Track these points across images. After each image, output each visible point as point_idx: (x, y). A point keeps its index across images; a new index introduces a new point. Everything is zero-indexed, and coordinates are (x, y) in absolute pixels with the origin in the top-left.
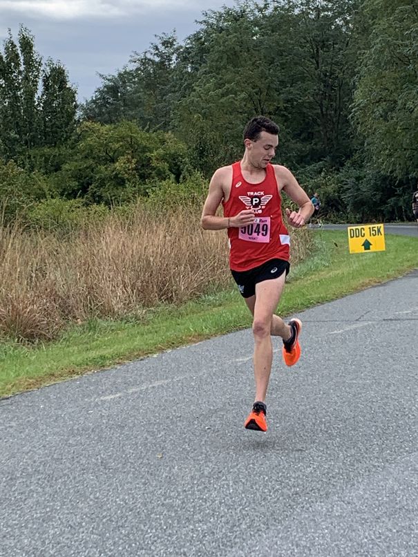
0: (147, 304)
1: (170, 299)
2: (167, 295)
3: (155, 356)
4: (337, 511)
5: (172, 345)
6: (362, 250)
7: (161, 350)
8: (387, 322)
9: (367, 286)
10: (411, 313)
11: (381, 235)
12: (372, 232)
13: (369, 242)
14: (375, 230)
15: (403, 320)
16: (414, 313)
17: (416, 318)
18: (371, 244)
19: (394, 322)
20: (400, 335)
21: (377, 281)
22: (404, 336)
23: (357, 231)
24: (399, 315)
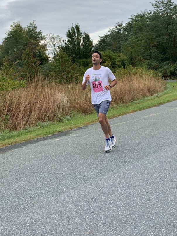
0: (117, 104)
1: (124, 102)
2: (123, 101)
3: (121, 116)
4: (172, 150)
5: (125, 114)
7: (123, 115)
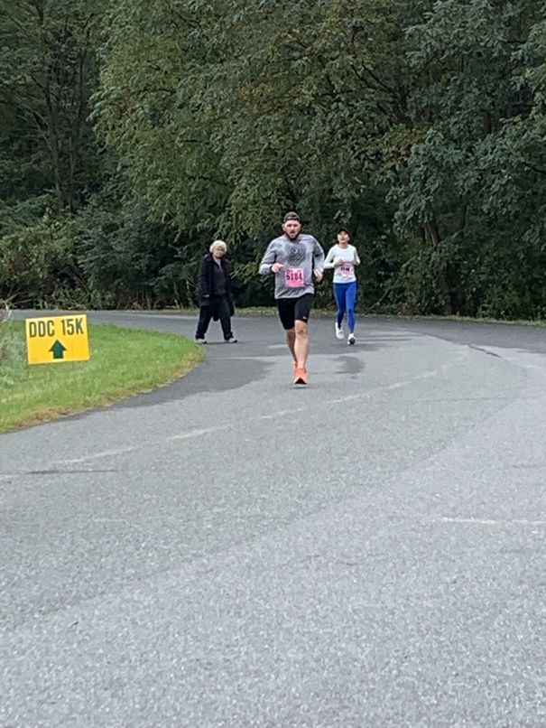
6: (50, 358)
8: (35, 476)
9: (41, 419)
10: (83, 463)
11: (82, 332)
12: (67, 329)
13: (60, 345)
14: (72, 325)
15: (63, 472)
16: (88, 461)
17: (85, 469)
18: (64, 349)
19: (46, 475)
20: (42, 496)
21: (64, 411)
22: (47, 496)
23: (42, 325)
24: (61, 465)
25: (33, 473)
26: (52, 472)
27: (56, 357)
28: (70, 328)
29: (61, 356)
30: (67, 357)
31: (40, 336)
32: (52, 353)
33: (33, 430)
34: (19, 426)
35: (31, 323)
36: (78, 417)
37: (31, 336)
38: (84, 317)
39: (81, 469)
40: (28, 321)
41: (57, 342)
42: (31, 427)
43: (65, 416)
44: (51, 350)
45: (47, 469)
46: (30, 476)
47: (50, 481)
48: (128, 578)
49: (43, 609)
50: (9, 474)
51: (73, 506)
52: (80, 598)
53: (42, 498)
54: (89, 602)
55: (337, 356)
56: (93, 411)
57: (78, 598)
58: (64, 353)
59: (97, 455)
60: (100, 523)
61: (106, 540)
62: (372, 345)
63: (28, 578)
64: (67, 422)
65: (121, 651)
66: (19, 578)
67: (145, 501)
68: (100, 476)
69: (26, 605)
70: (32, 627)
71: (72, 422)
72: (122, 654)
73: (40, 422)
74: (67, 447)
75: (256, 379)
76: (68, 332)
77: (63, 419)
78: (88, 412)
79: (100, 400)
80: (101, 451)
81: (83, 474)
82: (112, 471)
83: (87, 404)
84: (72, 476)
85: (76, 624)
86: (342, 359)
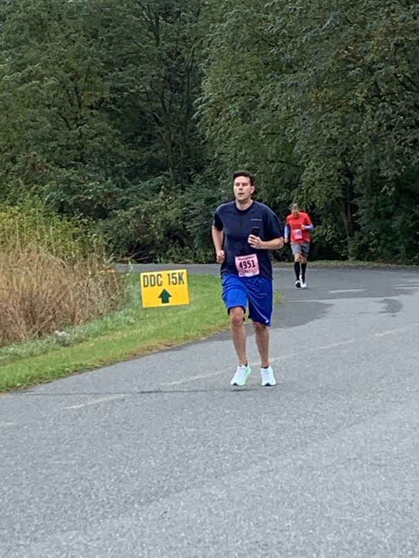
6: (159, 303)
8: (143, 395)
9: (151, 350)
10: (180, 384)
11: (183, 283)
12: (171, 280)
13: (167, 293)
14: (176, 278)
15: (165, 392)
16: (183, 383)
17: (182, 390)
18: (170, 296)
19: (151, 394)
20: (147, 410)
21: (169, 344)
22: (151, 411)
23: (153, 277)
24: (163, 386)
25: (142, 392)
26: (156, 392)
27: (163, 302)
28: (174, 280)
29: (167, 302)
30: (172, 302)
31: (152, 286)
32: (160, 299)
33: (144, 358)
34: (135, 356)
35: (144, 276)
36: (180, 348)
37: (145, 286)
38: (185, 271)
39: (178, 389)
40: (142, 275)
41: (164, 291)
42: (143, 356)
43: (170, 348)
44: (160, 297)
45: (152, 389)
46: (139, 395)
47: (154, 399)
48: (208, 476)
49: (142, 500)
50: (123, 393)
51: (170, 419)
52: (170, 492)
53: (147, 413)
54: (177, 495)
55: (381, 299)
56: (191, 344)
57: (168, 491)
58: (170, 298)
59: (192, 378)
60: (189, 432)
61: (193, 446)
62: (410, 290)
63: (132, 476)
64: (171, 352)
65: (199, 535)
66: (125, 476)
67: (225, 414)
68: (193, 396)
69: (129, 498)
70: (131, 515)
71: (175, 352)
72: (199, 537)
73: (150, 352)
74: (169, 372)
75: (318, 318)
76: (173, 282)
77: (168, 350)
78: (187, 345)
79: (197, 334)
80: (194, 375)
81: (180, 393)
82: (202, 391)
83: (186, 338)
84: (171, 395)
85: (166, 512)
86: (386, 301)
